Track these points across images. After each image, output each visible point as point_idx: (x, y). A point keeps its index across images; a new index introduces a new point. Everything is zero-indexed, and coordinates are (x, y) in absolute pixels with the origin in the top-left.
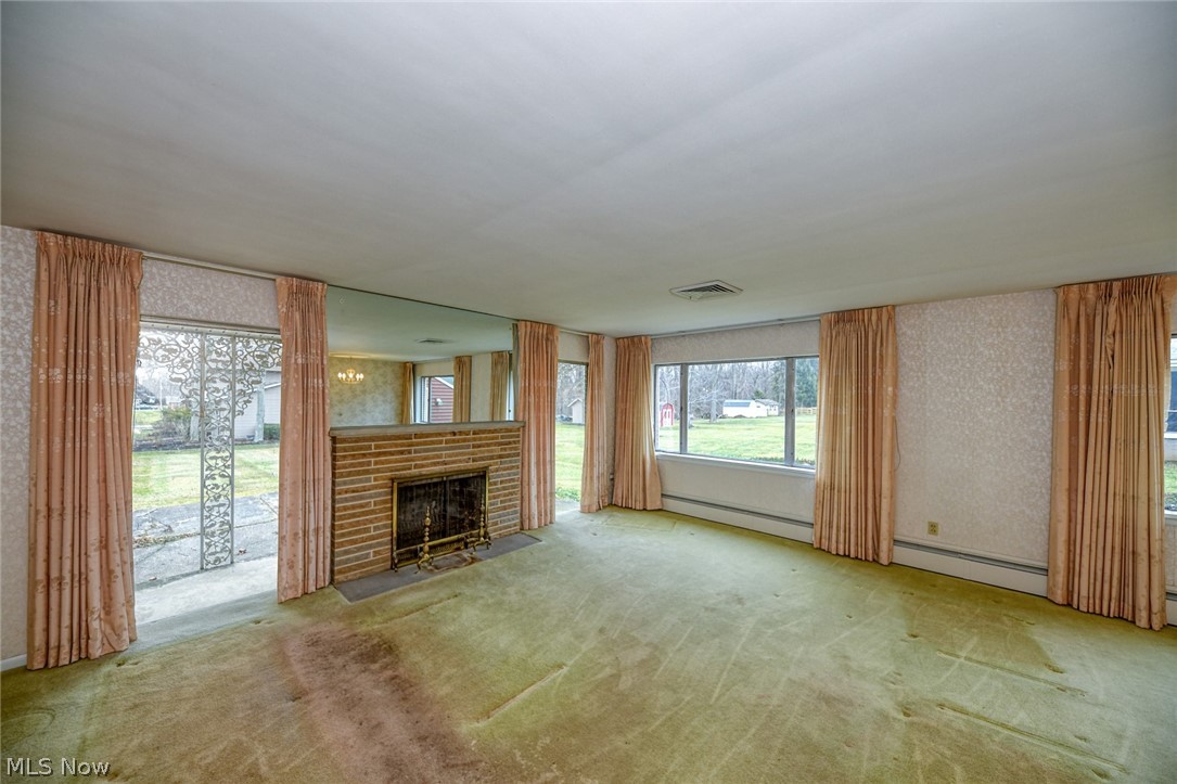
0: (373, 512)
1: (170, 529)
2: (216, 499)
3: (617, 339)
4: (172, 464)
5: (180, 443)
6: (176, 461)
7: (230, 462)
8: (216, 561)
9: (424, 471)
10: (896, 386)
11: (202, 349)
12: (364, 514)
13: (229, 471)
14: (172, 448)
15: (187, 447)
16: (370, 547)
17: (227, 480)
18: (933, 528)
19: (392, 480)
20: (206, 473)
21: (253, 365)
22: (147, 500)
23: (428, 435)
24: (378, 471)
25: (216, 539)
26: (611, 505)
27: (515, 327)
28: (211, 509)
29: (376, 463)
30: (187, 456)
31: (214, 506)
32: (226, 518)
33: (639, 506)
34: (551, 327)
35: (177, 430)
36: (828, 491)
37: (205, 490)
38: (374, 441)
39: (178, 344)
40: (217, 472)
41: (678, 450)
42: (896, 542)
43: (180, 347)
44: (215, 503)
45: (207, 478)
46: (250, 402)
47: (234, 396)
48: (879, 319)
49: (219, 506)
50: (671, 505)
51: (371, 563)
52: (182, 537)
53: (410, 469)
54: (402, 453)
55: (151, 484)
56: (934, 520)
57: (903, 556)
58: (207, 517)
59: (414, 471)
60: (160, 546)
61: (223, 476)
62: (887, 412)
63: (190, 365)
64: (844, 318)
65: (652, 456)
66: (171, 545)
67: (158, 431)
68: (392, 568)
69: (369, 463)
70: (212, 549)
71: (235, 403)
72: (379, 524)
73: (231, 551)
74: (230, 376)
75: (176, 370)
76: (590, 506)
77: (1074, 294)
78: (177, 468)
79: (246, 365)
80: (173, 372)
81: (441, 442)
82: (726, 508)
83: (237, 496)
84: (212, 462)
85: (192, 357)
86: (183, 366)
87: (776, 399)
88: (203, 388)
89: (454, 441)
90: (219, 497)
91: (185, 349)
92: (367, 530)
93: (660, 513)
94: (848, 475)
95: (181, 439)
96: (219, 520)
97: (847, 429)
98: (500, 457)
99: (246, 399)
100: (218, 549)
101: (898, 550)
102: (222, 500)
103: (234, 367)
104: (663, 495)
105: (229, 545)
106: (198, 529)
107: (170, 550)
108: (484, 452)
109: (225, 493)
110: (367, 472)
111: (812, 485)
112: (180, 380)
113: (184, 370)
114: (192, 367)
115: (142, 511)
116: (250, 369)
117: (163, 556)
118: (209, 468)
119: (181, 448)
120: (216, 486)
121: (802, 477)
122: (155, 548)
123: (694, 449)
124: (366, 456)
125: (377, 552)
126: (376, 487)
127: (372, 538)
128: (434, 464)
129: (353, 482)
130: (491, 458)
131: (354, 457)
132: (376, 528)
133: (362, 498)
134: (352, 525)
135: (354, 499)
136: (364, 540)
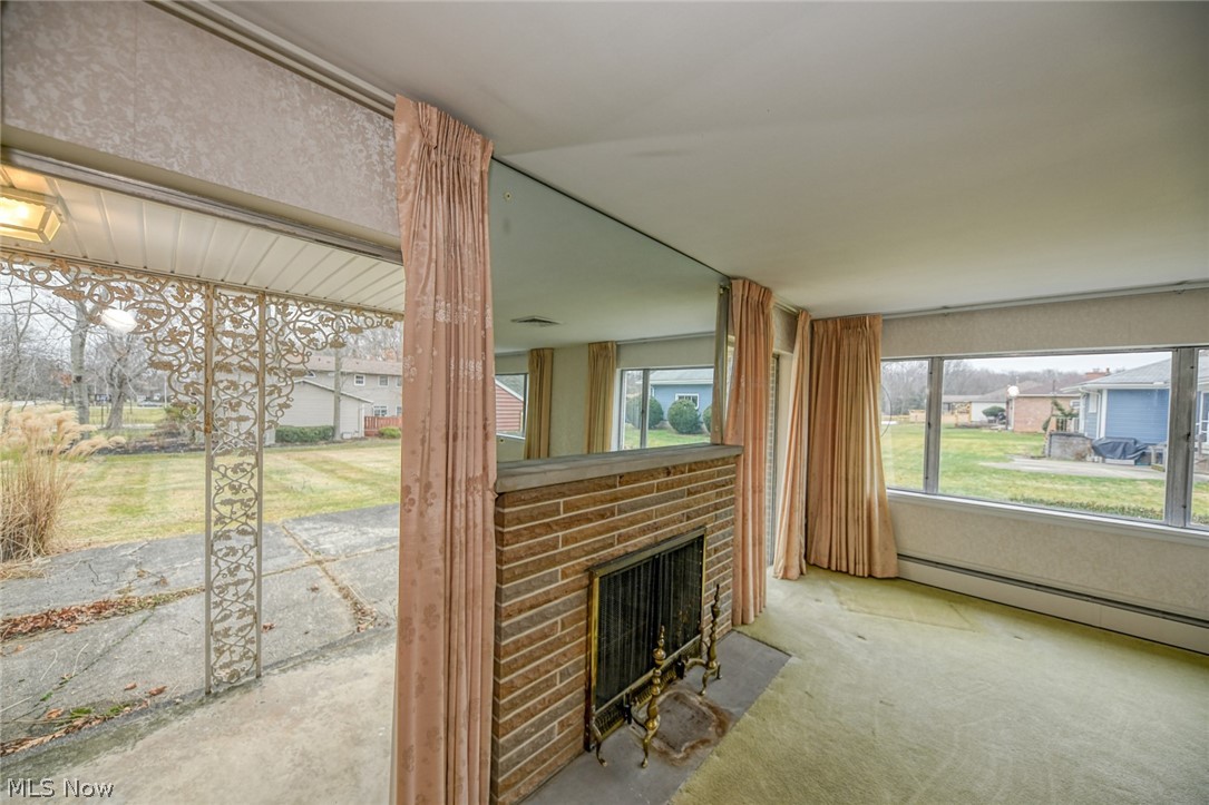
0: (560, 642)
1: (163, 582)
2: (232, 573)
4: (175, 471)
5: (183, 445)
6: (180, 467)
7: (255, 509)
8: (232, 676)
9: (631, 545)
11: (207, 314)
12: (547, 650)
13: (254, 523)
14: (175, 451)
15: (191, 450)
17: (249, 540)
19: (591, 572)
20: (214, 529)
21: (293, 345)
22: (139, 525)
23: (637, 479)
24: (568, 556)
25: (231, 640)
27: (724, 291)
28: (223, 589)
29: (566, 542)
30: (191, 461)
31: (228, 585)
32: (249, 603)
33: (862, 571)
34: (766, 293)
35: (181, 431)
37: (213, 559)
38: (563, 495)
39: (165, 302)
40: (234, 526)
41: (921, 487)
43: (169, 306)
44: (230, 580)
45: (217, 537)
46: (288, 406)
47: (262, 397)
49: (236, 584)
50: (915, 571)
51: (555, 747)
52: (180, 596)
53: (612, 545)
55: (147, 499)
58: (217, 605)
59: (618, 549)
60: (146, 613)
61: (243, 532)
63: (186, 338)
65: (881, 504)
66: (162, 610)
67: (161, 431)
68: (586, 750)
69: (552, 544)
70: (225, 658)
71: (264, 408)
73: (256, 658)
74: (256, 362)
75: (161, 348)
78: (180, 477)
79: (283, 343)
80: (156, 351)
83: (268, 565)
84: (225, 510)
85: (190, 325)
86: (175, 341)
88: (210, 382)
89: (668, 486)
90: (237, 568)
91: (179, 311)
92: (549, 683)
93: (899, 583)
95: (186, 440)
96: (235, 608)
98: (716, 507)
99: (281, 401)
100: (236, 657)
102: (243, 574)
103: (262, 347)
104: (900, 556)
105: (253, 647)
106: (202, 582)
107: (160, 621)
108: (700, 501)
109: (245, 561)
110: (552, 561)
112: (168, 366)
113: (174, 348)
114: (190, 343)
115: (129, 545)
116: (289, 351)
117: (150, 634)
118: (221, 519)
119: (185, 451)
120: (233, 551)
122: (140, 616)
123: (951, 487)
124: (549, 527)
125: (562, 725)
126: (566, 590)
127: (559, 696)
128: (643, 531)
129: (530, 587)
130: (706, 510)
131: (532, 533)
132: (564, 675)
133: (543, 617)
134: (527, 679)
135: (532, 622)
136: (546, 704)
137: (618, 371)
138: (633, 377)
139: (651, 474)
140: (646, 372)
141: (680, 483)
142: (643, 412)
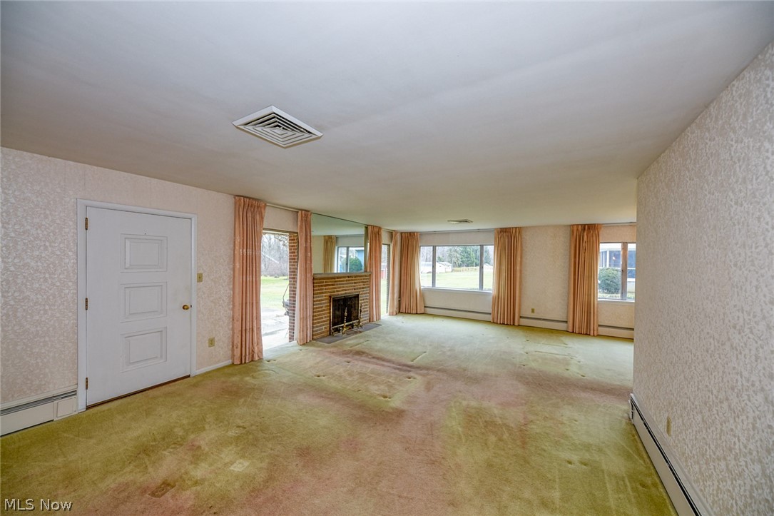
0: (324, 310)
3: (401, 233)
10: (521, 258)
12: (322, 311)
16: (323, 325)
18: (533, 311)
19: (330, 297)
23: (341, 278)
24: (326, 292)
26: (399, 312)
27: (366, 228)
29: (325, 289)
33: (414, 312)
34: (380, 228)
36: (497, 299)
41: (431, 285)
42: (521, 317)
48: (516, 232)
50: (429, 310)
51: (323, 332)
53: (336, 292)
54: (333, 285)
56: (533, 308)
57: (524, 322)
62: (518, 268)
64: (503, 231)
65: (420, 289)
68: (330, 335)
69: (323, 289)
72: (327, 315)
76: (393, 312)
77: (575, 228)
81: (344, 281)
82: (455, 310)
87: (450, 262)
89: (348, 280)
92: (322, 318)
93: (424, 314)
94: (504, 293)
97: (504, 274)
98: (363, 288)
101: (522, 320)
104: (425, 307)
108: (358, 286)
110: (322, 293)
111: (491, 297)
121: (486, 294)
123: (440, 284)
124: (322, 286)
125: (325, 328)
126: (325, 299)
127: (324, 321)
128: (342, 290)
129: (319, 297)
130: (360, 288)
131: (319, 286)
132: (325, 317)
133: (321, 304)
134: (319, 315)
135: (319, 304)
136: (322, 322)
137: (336, 247)
138: (343, 250)
139: (344, 277)
140: (348, 248)
141: (352, 280)
142: (347, 264)
